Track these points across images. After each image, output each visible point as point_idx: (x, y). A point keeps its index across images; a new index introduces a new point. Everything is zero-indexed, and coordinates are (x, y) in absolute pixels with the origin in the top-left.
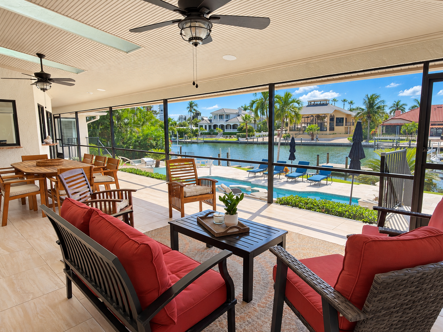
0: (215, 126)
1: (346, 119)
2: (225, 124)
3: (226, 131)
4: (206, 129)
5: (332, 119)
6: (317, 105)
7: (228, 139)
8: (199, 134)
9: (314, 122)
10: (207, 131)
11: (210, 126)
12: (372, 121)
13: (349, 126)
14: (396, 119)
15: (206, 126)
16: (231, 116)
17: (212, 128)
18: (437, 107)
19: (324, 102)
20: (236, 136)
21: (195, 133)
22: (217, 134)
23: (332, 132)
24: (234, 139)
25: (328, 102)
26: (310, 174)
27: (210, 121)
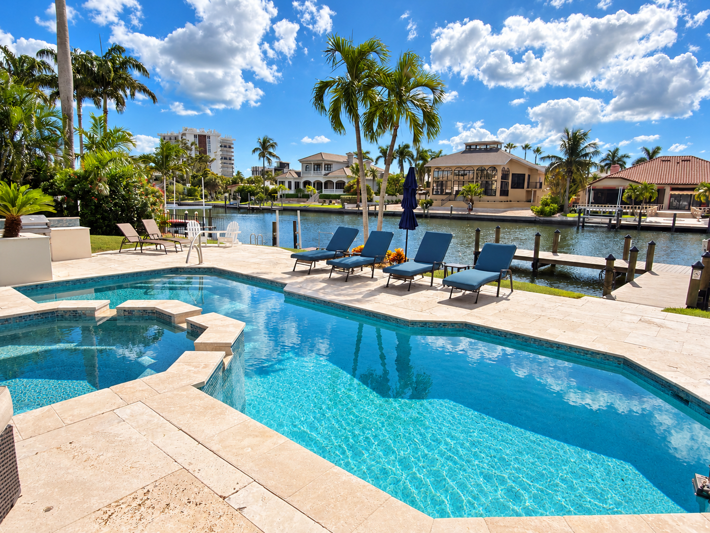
0: (307, 183)
1: (529, 176)
2: (323, 180)
3: (325, 192)
4: (290, 187)
5: (505, 176)
6: (480, 151)
7: (326, 206)
8: (279, 197)
9: (475, 180)
10: (292, 192)
11: (297, 184)
12: (574, 181)
13: (533, 189)
14: (614, 178)
15: (290, 183)
16: (334, 167)
17: (301, 186)
18: (682, 161)
19: (492, 146)
20: (339, 201)
21: (270, 194)
22: (307, 197)
23: (504, 198)
24: (337, 206)
25: (499, 147)
26: (452, 267)
27: (298, 174)
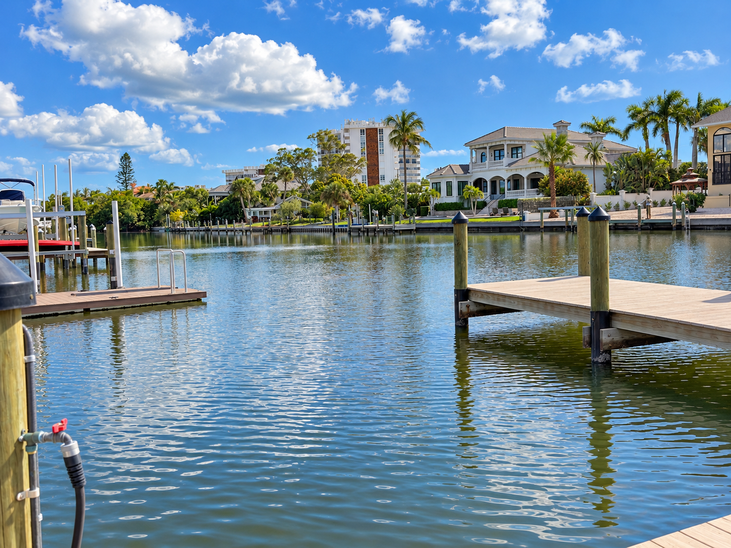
0: (479, 183)
2: (506, 174)
3: (509, 195)
4: (449, 193)
8: (431, 210)
10: (454, 199)
11: (462, 185)
15: (449, 185)
16: (527, 150)
27: (465, 168)
